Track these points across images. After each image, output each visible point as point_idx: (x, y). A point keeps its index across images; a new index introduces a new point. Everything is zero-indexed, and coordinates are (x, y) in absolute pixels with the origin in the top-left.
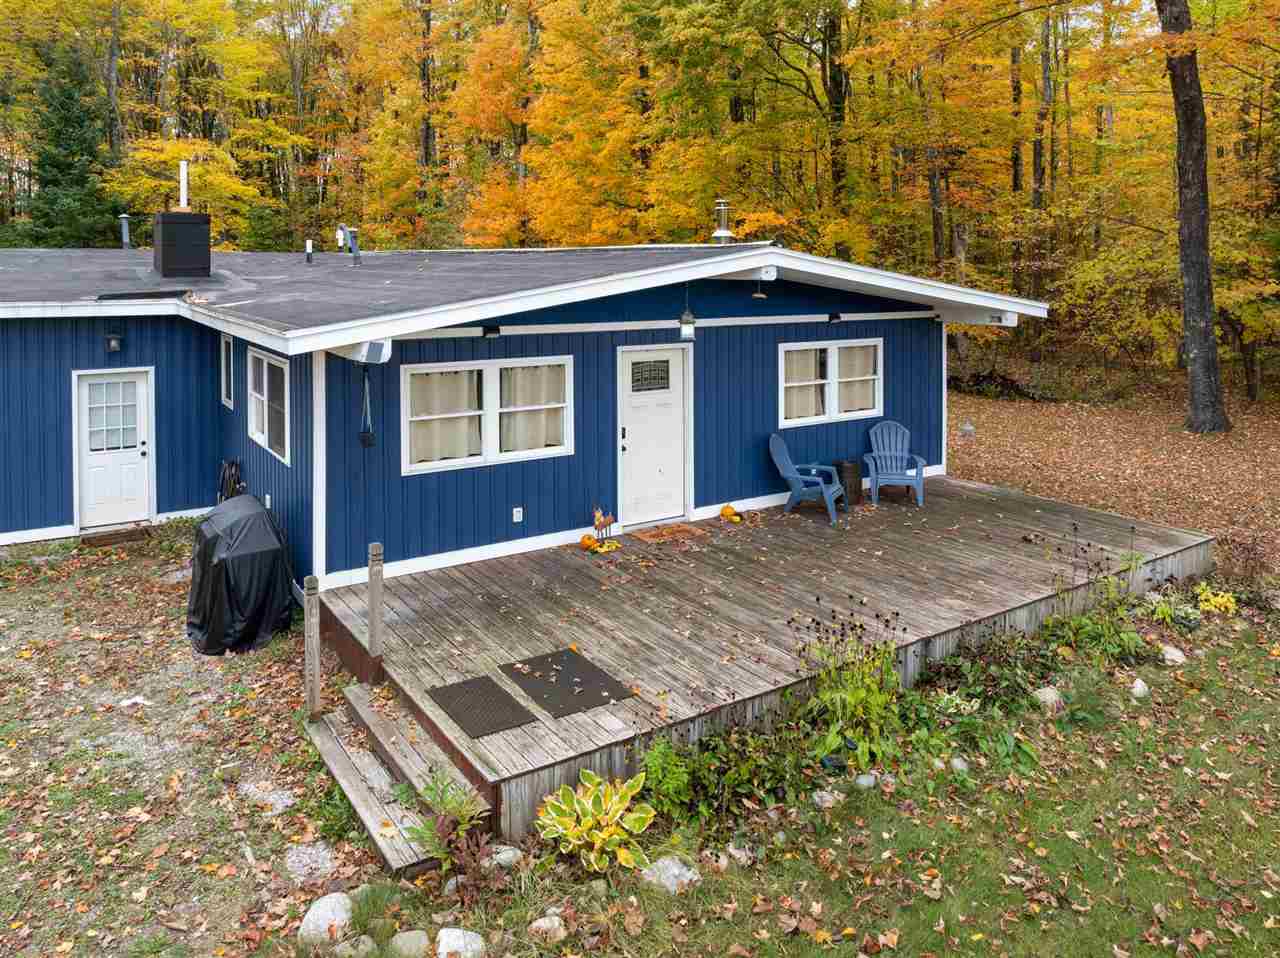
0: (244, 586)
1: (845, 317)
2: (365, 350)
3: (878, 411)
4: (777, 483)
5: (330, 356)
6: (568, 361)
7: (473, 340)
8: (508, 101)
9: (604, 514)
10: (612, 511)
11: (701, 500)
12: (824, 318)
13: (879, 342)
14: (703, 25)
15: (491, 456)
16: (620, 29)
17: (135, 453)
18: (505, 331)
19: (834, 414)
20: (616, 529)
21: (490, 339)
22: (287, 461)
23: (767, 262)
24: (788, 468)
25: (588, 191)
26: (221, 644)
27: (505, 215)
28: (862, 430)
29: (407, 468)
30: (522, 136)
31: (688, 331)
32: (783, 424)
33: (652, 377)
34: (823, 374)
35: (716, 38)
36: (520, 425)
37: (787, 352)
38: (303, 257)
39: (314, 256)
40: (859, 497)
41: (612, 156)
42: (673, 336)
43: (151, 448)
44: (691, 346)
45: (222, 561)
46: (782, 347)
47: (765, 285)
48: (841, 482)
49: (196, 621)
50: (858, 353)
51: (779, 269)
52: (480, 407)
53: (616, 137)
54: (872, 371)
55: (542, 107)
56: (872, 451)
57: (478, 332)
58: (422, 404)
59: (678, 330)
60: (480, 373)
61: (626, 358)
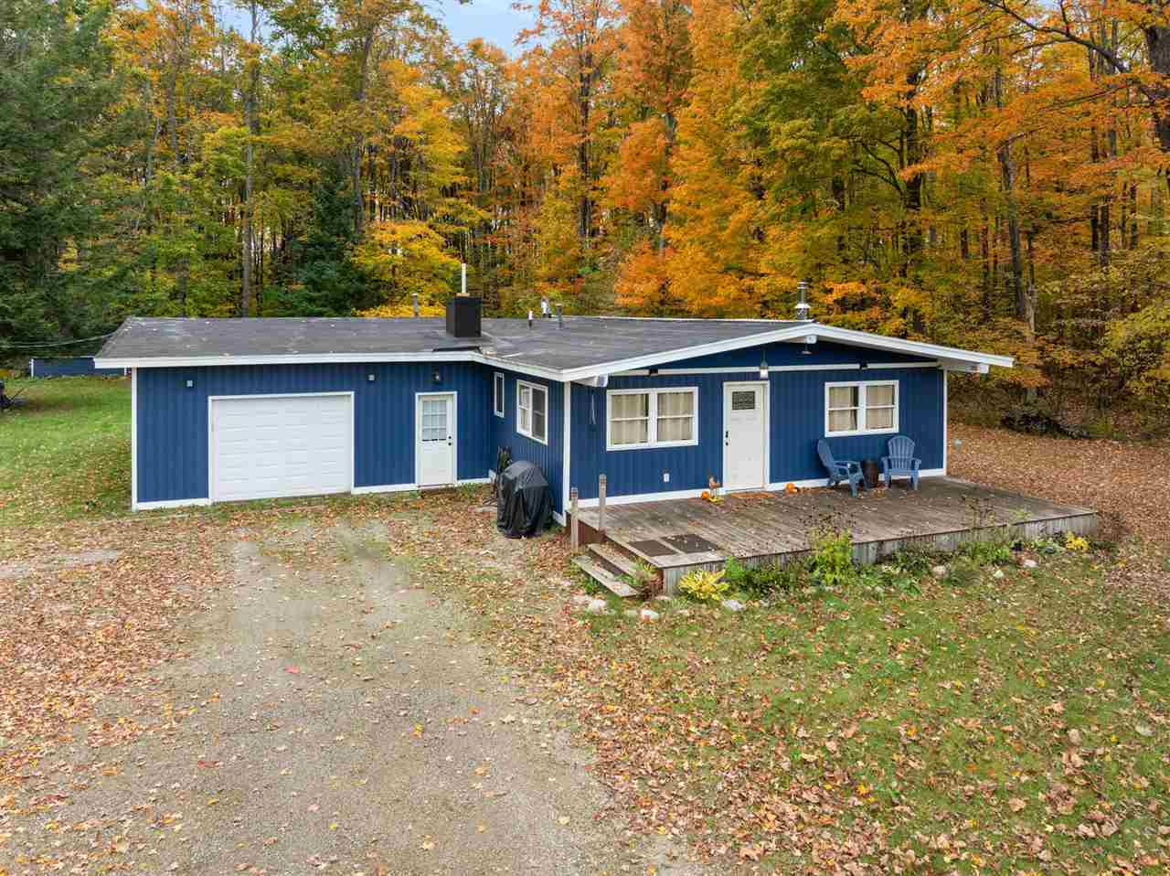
0: (531, 504)
1: (870, 366)
2: (596, 380)
3: (895, 429)
4: (822, 472)
5: (573, 384)
6: (695, 390)
7: (643, 377)
8: (652, 185)
9: (715, 481)
10: (719, 478)
11: (773, 479)
12: (857, 366)
13: (896, 383)
14: (801, 137)
15: (653, 443)
16: (739, 138)
17: (444, 444)
18: (661, 372)
19: (862, 430)
20: (722, 492)
21: (652, 377)
22: (546, 442)
23: (809, 332)
24: (829, 462)
25: (714, 262)
26: (519, 533)
27: (649, 279)
28: (883, 441)
29: (610, 447)
30: (662, 215)
31: (764, 373)
32: (828, 434)
33: (745, 401)
34: (856, 403)
35: (810, 147)
36: (668, 426)
37: (831, 389)
38: (526, 322)
39: (535, 322)
40: (876, 484)
41: (734, 234)
42: (755, 377)
43: (455, 441)
44: (768, 383)
45: (521, 491)
46: (828, 385)
47: (810, 346)
48: (864, 472)
49: (504, 524)
50: (882, 390)
51: (818, 336)
52: (647, 415)
53: (736, 218)
54: (890, 401)
55: (679, 192)
56: (888, 455)
57: (646, 372)
58: (617, 412)
59: (758, 373)
60: (647, 395)
61: (729, 389)
